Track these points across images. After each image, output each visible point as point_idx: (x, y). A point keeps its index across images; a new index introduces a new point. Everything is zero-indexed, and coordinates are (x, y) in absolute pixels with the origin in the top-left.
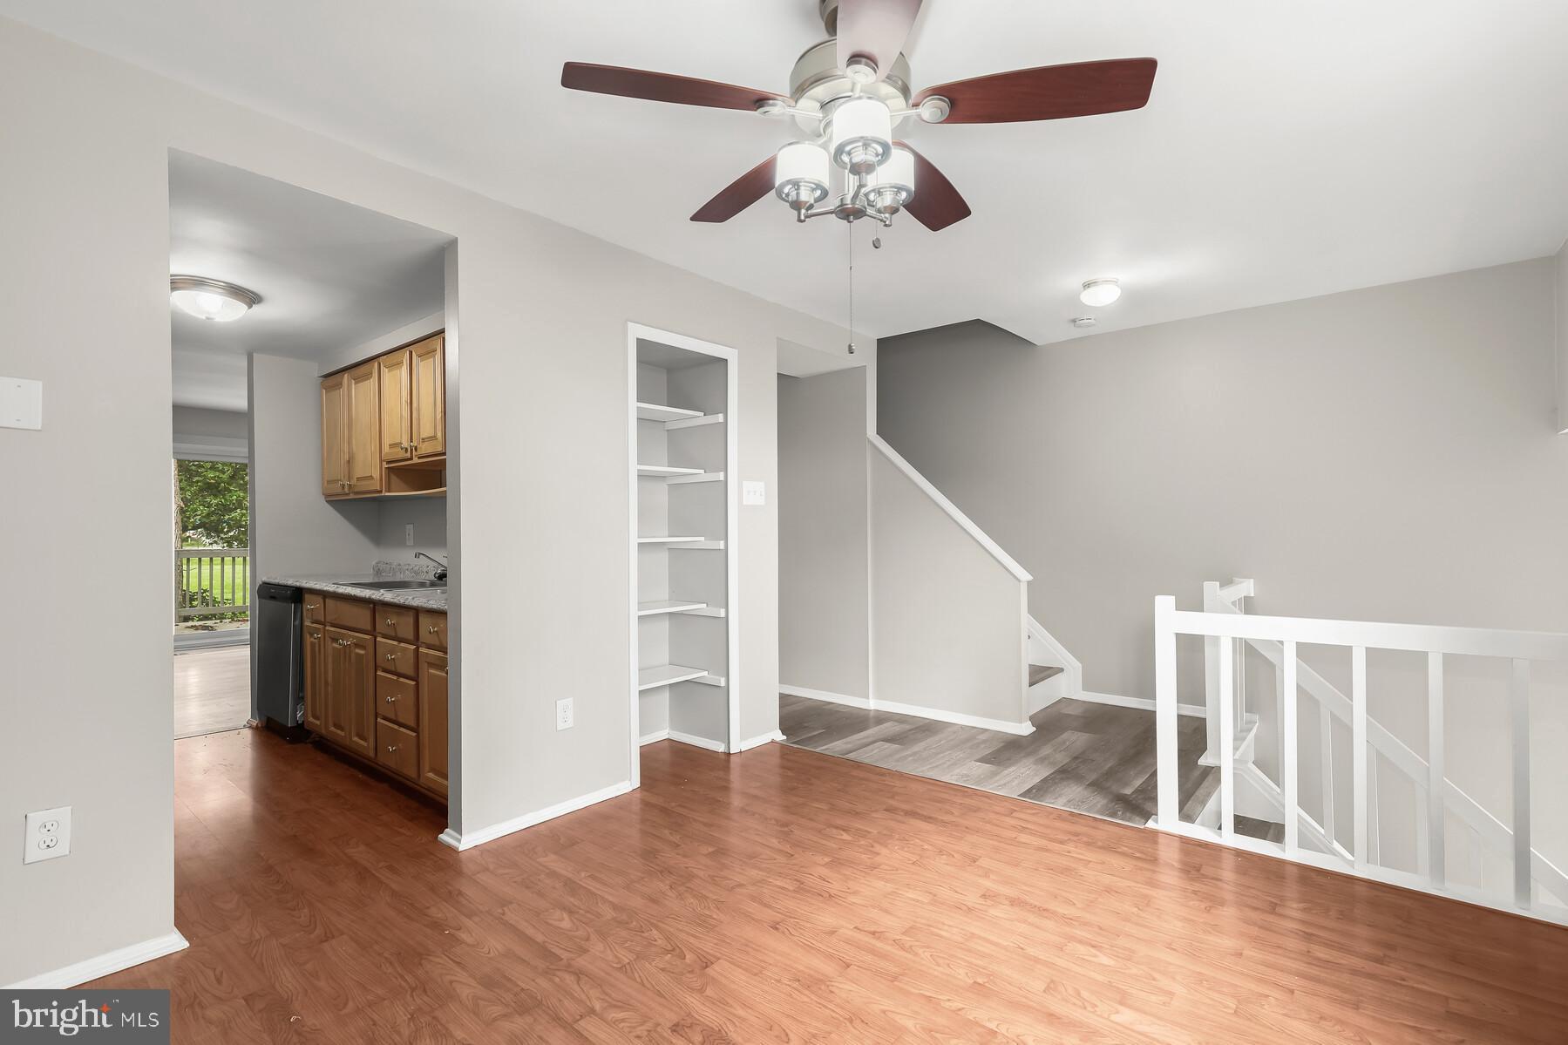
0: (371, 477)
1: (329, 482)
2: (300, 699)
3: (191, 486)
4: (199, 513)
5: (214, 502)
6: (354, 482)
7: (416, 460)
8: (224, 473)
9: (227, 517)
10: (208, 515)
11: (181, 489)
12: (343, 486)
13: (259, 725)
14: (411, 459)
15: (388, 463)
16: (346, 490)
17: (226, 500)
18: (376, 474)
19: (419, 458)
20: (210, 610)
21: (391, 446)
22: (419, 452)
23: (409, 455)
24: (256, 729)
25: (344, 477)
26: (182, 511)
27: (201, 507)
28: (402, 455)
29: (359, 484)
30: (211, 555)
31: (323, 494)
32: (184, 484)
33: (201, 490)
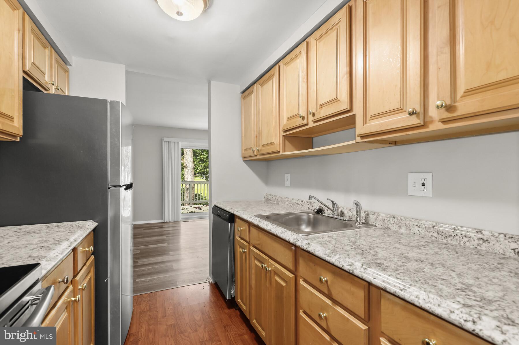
0: (272, 143)
1: (245, 150)
2: (233, 282)
3: (197, 160)
4: (198, 169)
5: (203, 165)
6: (260, 148)
7: (311, 125)
8: (205, 156)
9: (206, 170)
10: (201, 170)
11: (194, 161)
12: (254, 151)
13: (213, 282)
14: (307, 124)
15: (285, 131)
16: (255, 153)
17: (206, 165)
18: (276, 141)
19: (315, 122)
20: (201, 201)
21: (289, 119)
22: (317, 117)
23: (305, 121)
24: (211, 284)
25: (254, 146)
26: (194, 168)
27: (199, 167)
28: (300, 122)
29: (263, 149)
30: (201, 183)
31: (242, 157)
32: (195, 160)
33: (199, 162)
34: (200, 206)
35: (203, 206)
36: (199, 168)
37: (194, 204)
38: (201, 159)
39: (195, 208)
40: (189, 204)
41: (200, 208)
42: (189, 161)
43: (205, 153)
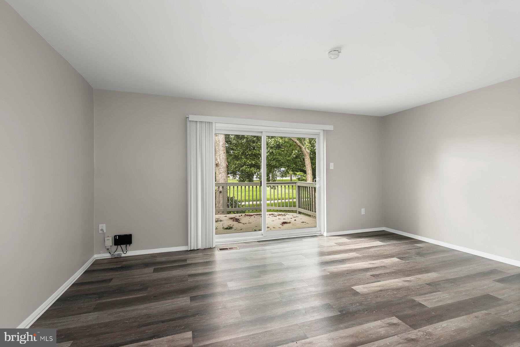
3: (230, 157)
5: (237, 163)
11: (227, 158)
32: (228, 156)
34: (237, 216)
35: (241, 215)
36: (233, 166)
37: (229, 213)
38: (235, 156)
39: (231, 218)
40: (223, 212)
41: (238, 219)
42: (221, 158)
43: (240, 148)
